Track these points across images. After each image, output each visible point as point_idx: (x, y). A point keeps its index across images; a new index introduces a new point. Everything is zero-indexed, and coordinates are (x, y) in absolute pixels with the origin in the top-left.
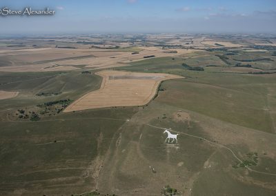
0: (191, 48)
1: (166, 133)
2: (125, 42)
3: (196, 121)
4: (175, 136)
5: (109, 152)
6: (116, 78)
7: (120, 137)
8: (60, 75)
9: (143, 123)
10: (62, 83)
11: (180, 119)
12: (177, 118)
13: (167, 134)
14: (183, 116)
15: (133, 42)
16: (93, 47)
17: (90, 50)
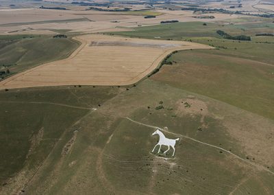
0: (237, 13)
1: (157, 135)
2: (140, 4)
3: (217, 117)
4: (171, 143)
5: (46, 163)
6: (102, 44)
7: (74, 138)
8: (23, 40)
9: (120, 114)
10: (22, 50)
11: (188, 110)
12: (182, 110)
13: (157, 138)
14: (195, 106)
15: (151, 4)
16: (91, 9)
17: (86, 12)
